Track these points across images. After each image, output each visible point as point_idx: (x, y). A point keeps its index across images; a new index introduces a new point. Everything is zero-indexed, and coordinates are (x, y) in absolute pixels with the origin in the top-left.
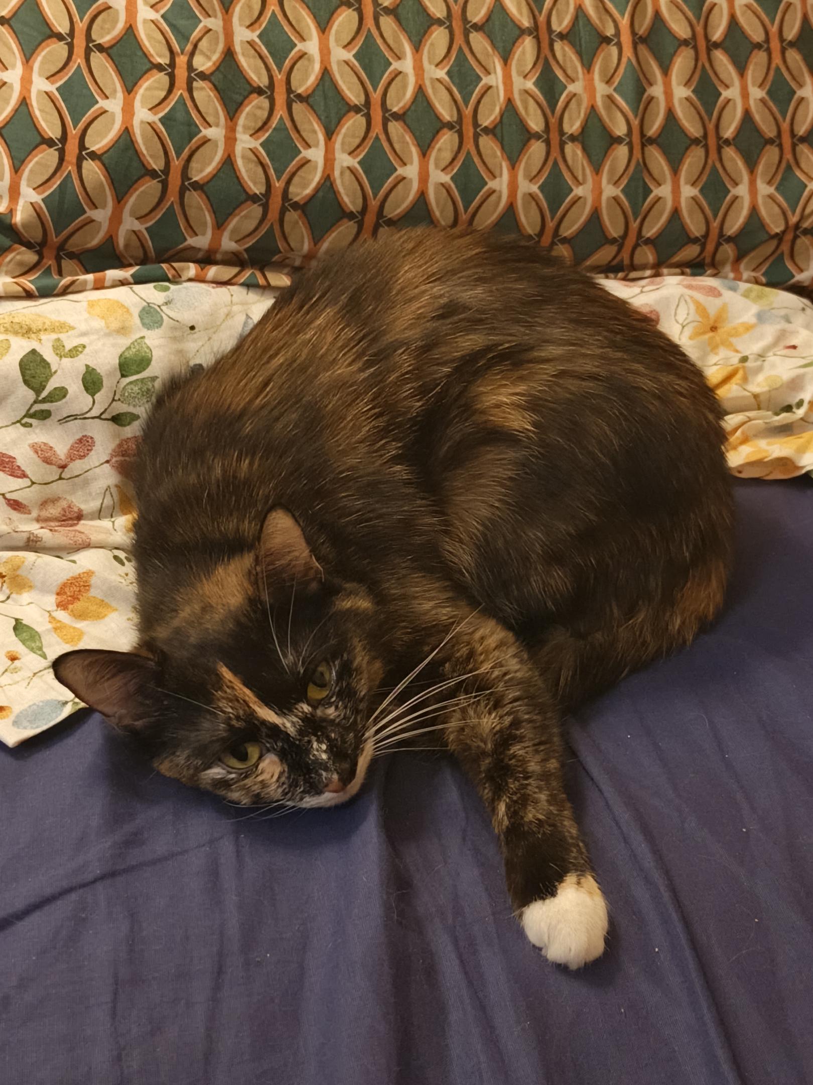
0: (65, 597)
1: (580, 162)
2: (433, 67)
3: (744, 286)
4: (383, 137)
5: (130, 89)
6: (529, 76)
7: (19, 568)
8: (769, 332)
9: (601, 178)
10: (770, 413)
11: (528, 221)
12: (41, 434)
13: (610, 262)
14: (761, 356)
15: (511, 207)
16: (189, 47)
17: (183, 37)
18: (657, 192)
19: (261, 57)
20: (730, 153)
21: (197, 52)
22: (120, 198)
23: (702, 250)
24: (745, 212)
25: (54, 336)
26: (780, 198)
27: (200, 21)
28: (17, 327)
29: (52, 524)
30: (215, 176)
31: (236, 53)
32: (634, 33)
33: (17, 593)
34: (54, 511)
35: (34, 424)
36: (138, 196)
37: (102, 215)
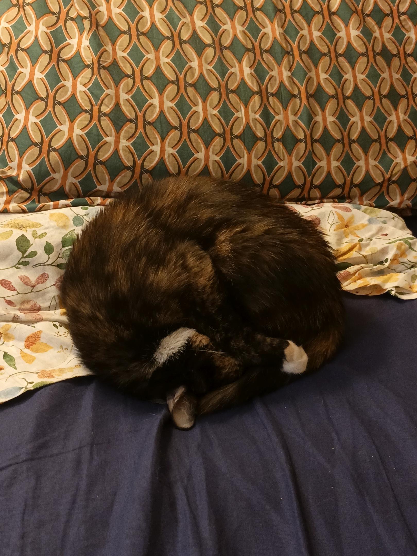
0: (29, 343)
1: (282, 150)
2: (212, 109)
3: (363, 207)
4: (187, 140)
5: (72, 120)
6: (256, 113)
7: (8, 330)
8: (374, 228)
9: (292, 158)
10: (372, 265)
11: (257, 178)
12: (24, 272)
13: (298, 197)
14: (370, 239)
15: (249, 172)
16: (99, 102)
17: (97, 97)
18: (319, 164)
19: (132, 106)
20: (355, 146)
21: (103, 104)
22: (66, 168)
23: (343, 191)
24: (363, 173)
25: (33, 229)
26: (380, 166)
27: (105, 91)
28: (17, 225)
29: (26, 312)
30: (109, 158)
31: (121, 104)
32: (307, 92)
33: (7, 341)
34: (27, 306)
35: (21, 268)
36: (75, 167)
37: (58, 176)
